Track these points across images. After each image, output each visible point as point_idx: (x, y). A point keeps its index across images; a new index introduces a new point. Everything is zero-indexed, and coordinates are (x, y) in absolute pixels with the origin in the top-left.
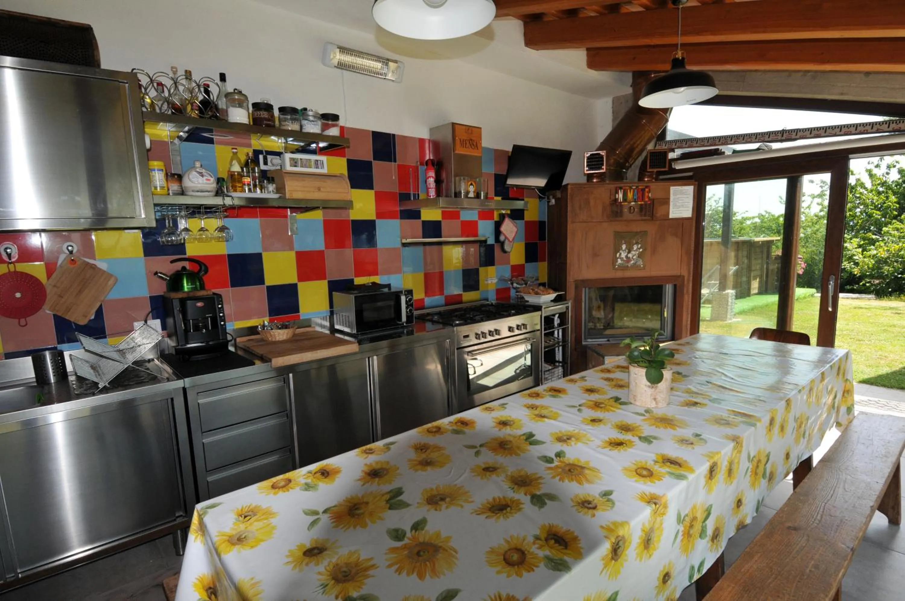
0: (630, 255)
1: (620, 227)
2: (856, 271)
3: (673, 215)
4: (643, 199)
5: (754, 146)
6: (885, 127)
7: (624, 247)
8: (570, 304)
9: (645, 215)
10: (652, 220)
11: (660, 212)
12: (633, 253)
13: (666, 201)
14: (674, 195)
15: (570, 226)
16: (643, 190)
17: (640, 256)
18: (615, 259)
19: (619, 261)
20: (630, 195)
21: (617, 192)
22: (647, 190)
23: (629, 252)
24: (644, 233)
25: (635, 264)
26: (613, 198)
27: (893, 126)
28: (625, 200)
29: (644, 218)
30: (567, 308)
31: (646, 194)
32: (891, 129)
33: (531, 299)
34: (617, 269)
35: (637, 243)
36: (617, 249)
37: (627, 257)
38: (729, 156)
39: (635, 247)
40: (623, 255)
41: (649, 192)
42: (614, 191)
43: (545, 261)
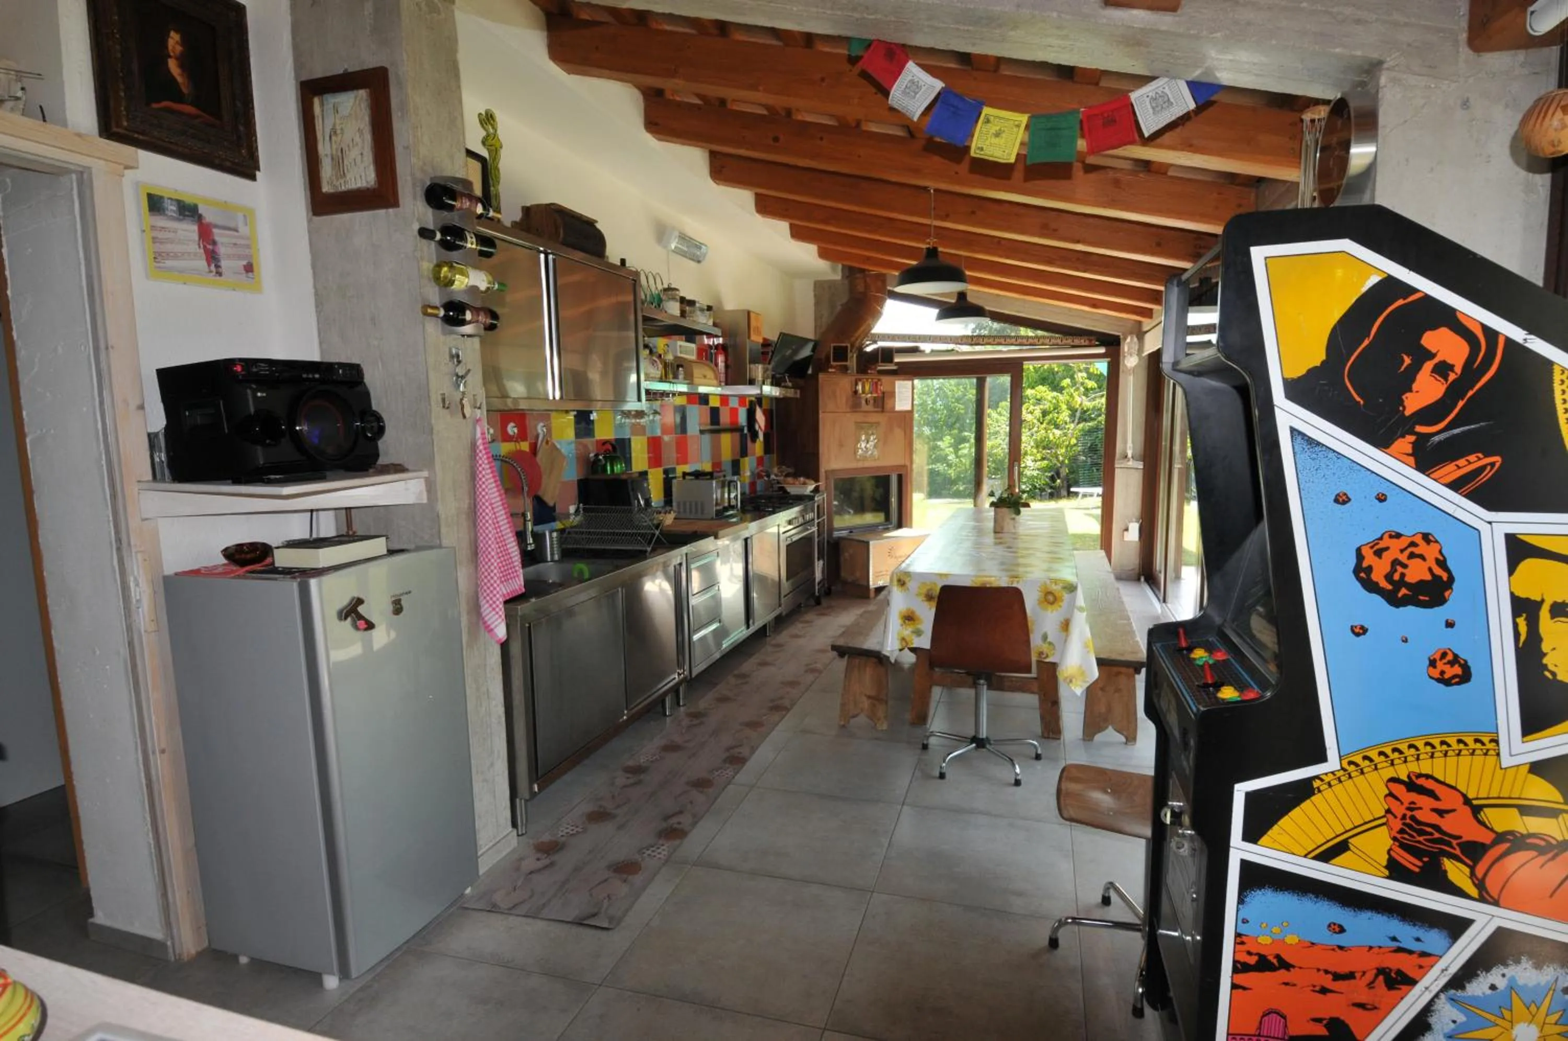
0: (868, 446)
1: (858, 417)
2: (952, 473)
3: (898, 407)
4: (877, 392)
5: (950, 346)
6: (1047, 341)
7: (863, 437)
9: (878, 407)
10: (883, 411)
11: (888, 406)
12: (870, 443)
13: (893, 394)
14: (899, 388)
15: (821, 415)
16: (876, 383)
17: (875, 446)
18: (857, 450)
19: (860, 451)
20: (867, 388)
21: (856, 384)
22: (879, 383)
23: (868, 442)
24: (878, 423)
25: (872, 454)
26: (854, 390)
27: (1053, 341)
28: (863, 392)
29: (876, 409)
30: (824, 499)
31: (879, 387)
32: (1051, 343)
33: (793, 490)
34: (859, 460)
35: (873, 434)
36: (858, 441)
37: (865, 447)
38: (927, 355)
39: (872, 438)
40: (863, 446)
41: (881, 385)
42: (854, 383)
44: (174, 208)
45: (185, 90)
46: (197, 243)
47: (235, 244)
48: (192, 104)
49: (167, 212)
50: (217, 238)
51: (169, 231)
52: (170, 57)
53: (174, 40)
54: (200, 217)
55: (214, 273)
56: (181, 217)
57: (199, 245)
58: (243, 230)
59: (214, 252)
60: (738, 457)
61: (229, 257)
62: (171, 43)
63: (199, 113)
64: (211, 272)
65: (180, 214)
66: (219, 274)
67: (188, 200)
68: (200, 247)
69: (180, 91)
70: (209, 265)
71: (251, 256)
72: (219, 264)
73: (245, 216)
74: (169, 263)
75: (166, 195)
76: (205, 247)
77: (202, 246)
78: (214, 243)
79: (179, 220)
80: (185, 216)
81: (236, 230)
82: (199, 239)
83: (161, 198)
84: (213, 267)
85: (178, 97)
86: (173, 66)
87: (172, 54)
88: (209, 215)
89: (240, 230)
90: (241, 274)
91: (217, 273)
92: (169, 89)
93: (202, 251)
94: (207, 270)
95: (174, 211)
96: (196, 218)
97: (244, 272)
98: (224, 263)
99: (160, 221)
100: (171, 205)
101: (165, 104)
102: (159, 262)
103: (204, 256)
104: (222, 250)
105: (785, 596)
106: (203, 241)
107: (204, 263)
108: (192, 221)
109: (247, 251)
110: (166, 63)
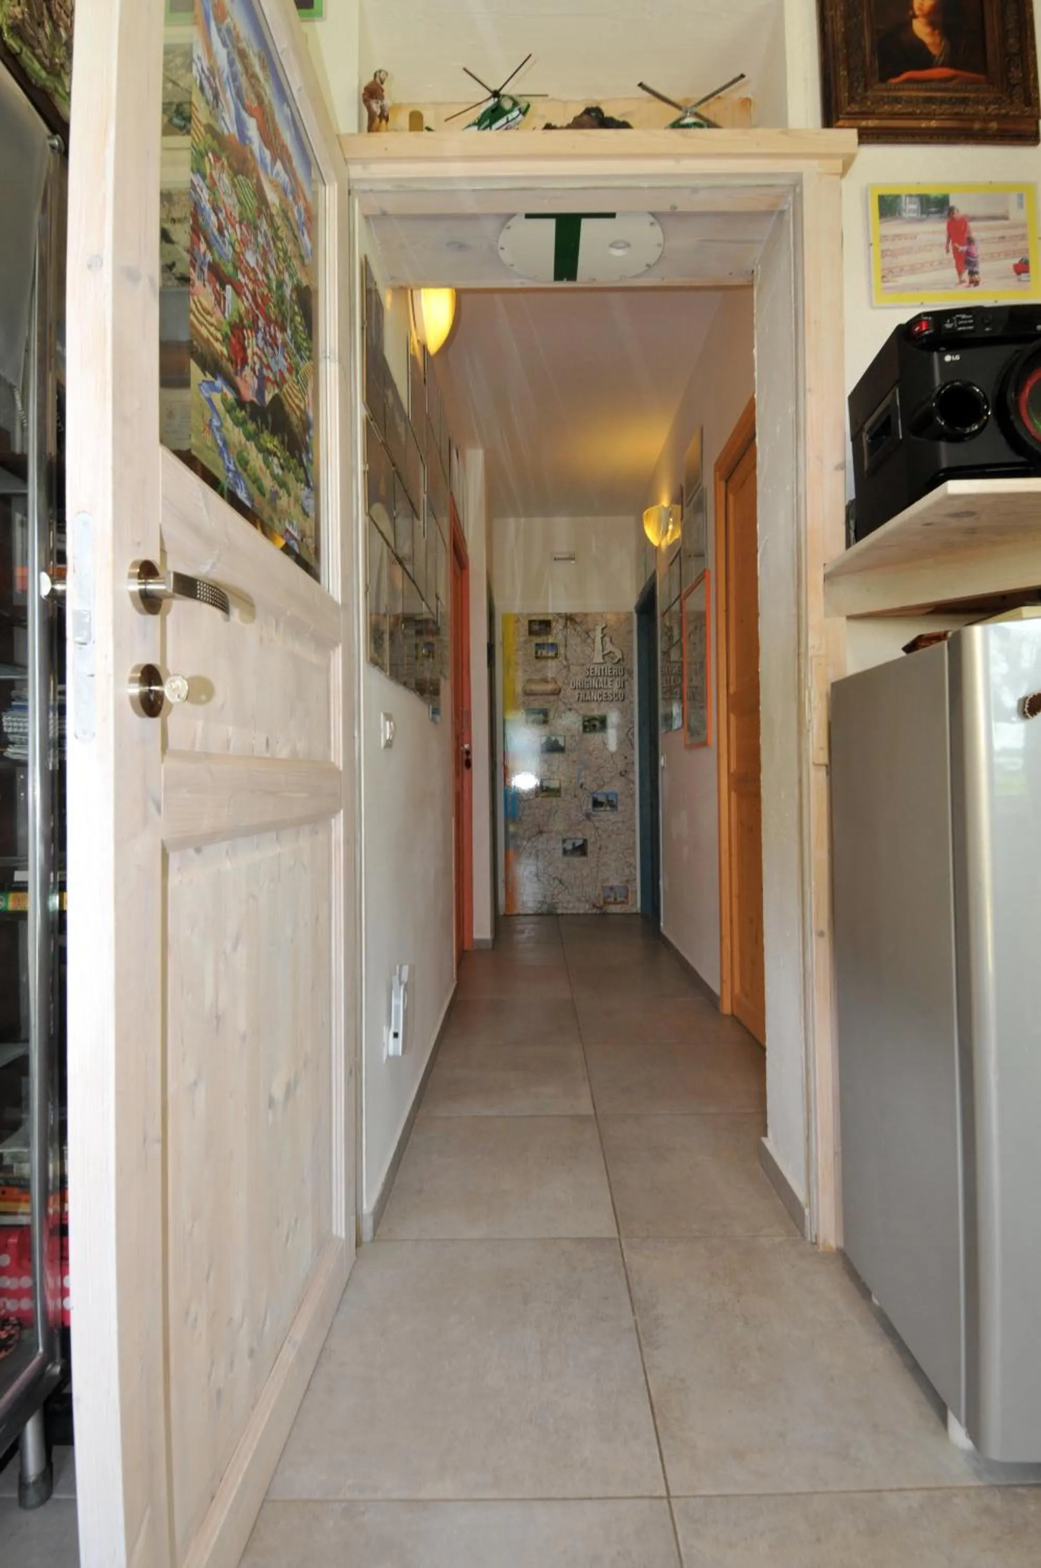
44: (914, 207)
45: (934, 51)
46: (945, 246)
47: (1003, 238)
48: (943, 65)
49: (904, 215)
50: (974, 235)
51: (906, 239)
52: (915, 16)
54: (951, 210)
55: (967, 283)
56: (924, 216)
57: (947, 248)
58: (1016, 215)
59: (968, 253)
61: (992, 257)
63: (956, 73)
64: (962, 282)
65: (922, 213)
66: (975, 283)
67: (934, 192)
68: (948, 251)
69: (929, 53)
70: (960, 273)
71: (1027, 250)
72: (975, 269)
73: (1021, 197)
74: (902, 280)
75: (903, 192)
76: (955, 251)
77: (951, 251)
78: (970, 241)
79: (921, 221)
80: (929, 213)
81: (1005, 218)
82: (948, 242)
83: (898, 197)
84: (966, 276)
85: (925, 61)
86: (920, 28)
87: (918, 13)
88: (962, 206)
89: (1011, 217)
90: (1007, 277)
91: (971, 282)
92: (913, 55)
93: (951, 255)
94: (957, 280)
95: (914, 211)
96: (946, 213)
97: (1014, 274)
98: (983, 268)
99: (893, 228)
100: (910, 203)
101: (907, 75)
102: (888, 282)
103: (954, 262)
104: (980, 251)
106: (953, 243)
107: (953, 272)
108: (941, 217)
109: (1021, 245)
110: (910, 24)
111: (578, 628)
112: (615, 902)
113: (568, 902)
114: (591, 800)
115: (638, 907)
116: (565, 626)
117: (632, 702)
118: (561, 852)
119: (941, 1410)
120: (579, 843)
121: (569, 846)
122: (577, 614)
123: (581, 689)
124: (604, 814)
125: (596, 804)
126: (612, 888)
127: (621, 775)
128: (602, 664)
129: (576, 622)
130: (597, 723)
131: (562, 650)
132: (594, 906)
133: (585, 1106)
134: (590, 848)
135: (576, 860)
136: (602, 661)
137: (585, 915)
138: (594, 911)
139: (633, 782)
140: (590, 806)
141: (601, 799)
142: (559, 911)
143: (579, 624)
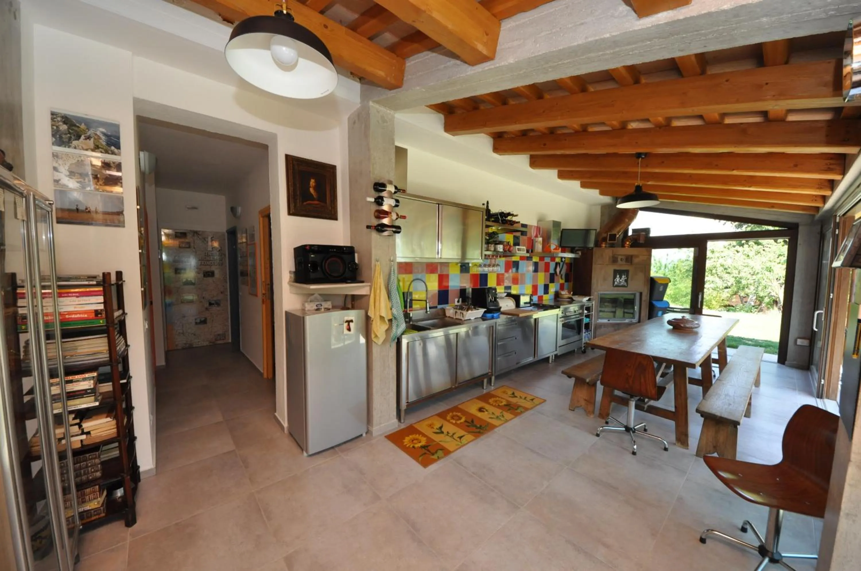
0: (621, 280)
1: (616, 268)
7: (618, 276)
8: (594, 303)
9: (628, 262)
10: (631, 265)
11: (634, 262)
12: (622, 279)
13: (638, 256)
15: (594, 266)
17: (625, 281)
18: (614, 282)
19: (616, 283)
23: (621, 279)
24: (628, 270)
25: (623, 285)
29: (627, 264)
34: (615, 287)
36: (615, 277)
37: (619, 281)
39: (623, 277)
40: (618, 280)
43: (571, 282)
45: (315, 197)
48: (317, 201)
52: (310, 187)
53: (312, 182)
60: (548, 283)
62: (311, 183)
63: (320, 203)
85: (313, 199)
86: (312, 190)
92: (310, 197)
101: (308, 202)
105: (560, 347)
110: (309, 189)
111: (200, 237)
112: (220, 339)
113: (199, 342)
114: (208, 303)
115: (230, 341)
116: (194, 236)
117: (226, 266)
118: (194, 323)
119: (302, 450)
120: (203, 319)
121: (198, 321)
122: (200, 231)
123: (202, 260)
124: (215, 308)
125: (210, 304)
126: (219, 335)
127: (222, 293)
128: (211, 251)
129: (199, 234)
130: (210, 274)
131: (192, 245)
132: (211, 342)
133: (220, 418)
134: (208, 321)
135: (202, 326)
136: (211, 250)
137: (207, 346)
138: (211, 344)
139: (227, 295)
140: (208, 305)
141: (213, 302)
142: (194, 346)
143: (200, 235)
